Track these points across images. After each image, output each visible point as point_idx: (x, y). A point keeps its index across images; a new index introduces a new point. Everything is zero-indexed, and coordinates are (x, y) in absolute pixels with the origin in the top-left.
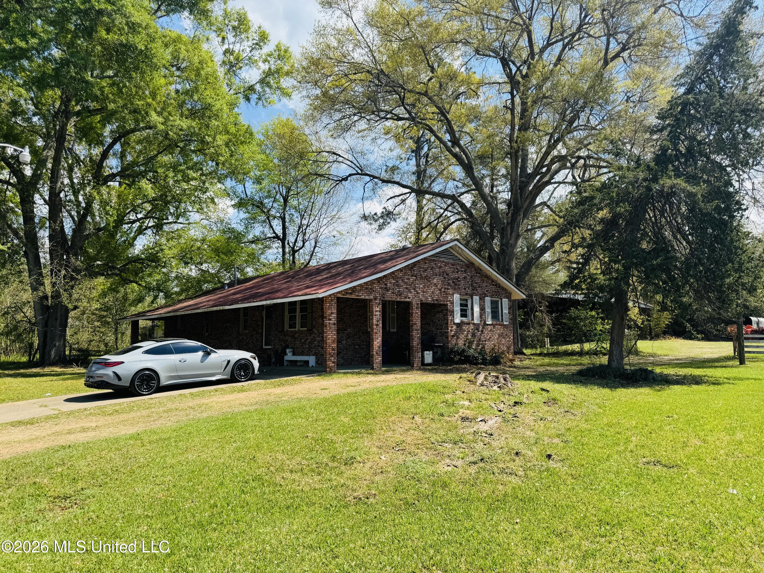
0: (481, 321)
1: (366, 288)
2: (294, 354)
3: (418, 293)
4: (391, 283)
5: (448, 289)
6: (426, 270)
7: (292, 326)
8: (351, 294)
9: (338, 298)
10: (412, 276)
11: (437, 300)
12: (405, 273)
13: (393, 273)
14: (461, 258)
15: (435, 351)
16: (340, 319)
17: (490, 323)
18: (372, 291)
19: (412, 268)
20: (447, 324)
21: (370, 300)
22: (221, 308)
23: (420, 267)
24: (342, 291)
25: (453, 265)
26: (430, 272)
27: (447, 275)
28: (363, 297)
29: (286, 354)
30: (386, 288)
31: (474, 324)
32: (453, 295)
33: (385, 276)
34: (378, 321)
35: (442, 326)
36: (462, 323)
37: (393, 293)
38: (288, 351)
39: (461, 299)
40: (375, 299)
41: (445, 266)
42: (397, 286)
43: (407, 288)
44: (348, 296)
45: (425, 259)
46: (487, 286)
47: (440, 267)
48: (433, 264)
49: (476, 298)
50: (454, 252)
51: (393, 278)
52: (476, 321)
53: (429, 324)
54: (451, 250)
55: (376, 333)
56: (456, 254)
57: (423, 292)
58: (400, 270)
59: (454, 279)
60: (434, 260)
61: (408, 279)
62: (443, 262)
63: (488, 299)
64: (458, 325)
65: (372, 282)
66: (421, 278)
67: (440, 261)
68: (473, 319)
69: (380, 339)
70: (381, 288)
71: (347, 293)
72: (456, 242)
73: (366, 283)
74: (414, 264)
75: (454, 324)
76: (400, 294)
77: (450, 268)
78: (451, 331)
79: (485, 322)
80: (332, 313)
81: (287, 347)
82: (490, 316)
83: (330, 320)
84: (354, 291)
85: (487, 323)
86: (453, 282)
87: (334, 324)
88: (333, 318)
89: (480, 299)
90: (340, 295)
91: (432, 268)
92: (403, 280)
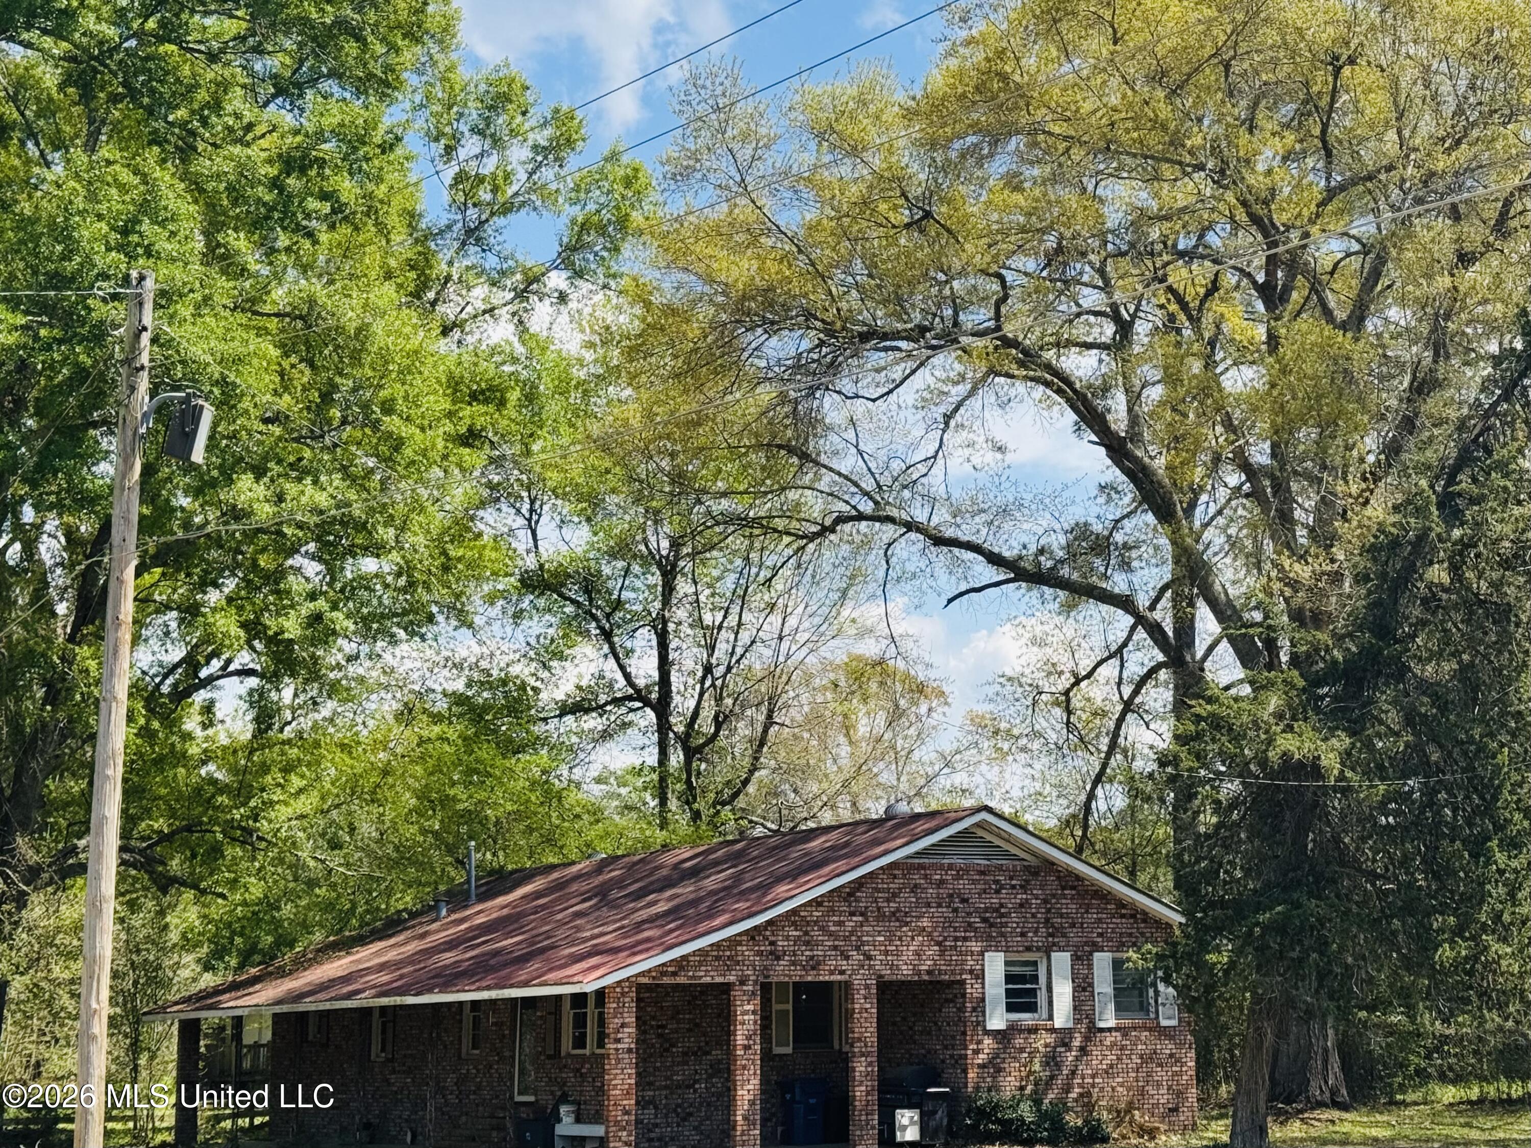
0: (1077, 1021)
1: (718, 958)
3: (869, 958)
4: (787, 938)
5: (965, 939)
6: (895, 895)
7: (580, 1042)
8: (674, 974)
10: (852, 914)
11: (929, 972)
12: (832, 910)
13: (794, 912)
14: (1014, 850)
15: (929, 1106)
17: (1112, 1023)
18: (733, 962)
19: (850, 894)
20: (964, 1033)
21: (726, 988)
23: (878, 890)
24: (650, 971)
25: (982, 873)
26: (907, 899)
27: (964, 901)
28: (708, 980)
29: (559, 1120)
30: (771, 953)
31: (1053, 1030)
32: (982, 953)
33: (770, 922)
34: (749, 1038)
35: (953, 1037)
36: (1013, 1029)
37: (793, 963)
38: (563, 1109)
39: (1007, 963)
40: (742, 983)
41: (958, 877)
42: (807, 943)
43: (835, 948)
44: (666, 980)
45: (893, 865)
46: (1099, 921)
47: (942, 882)
48: (917, 879)
49: (1062, 960)
50: (989, 837)
51: (794, 924)
52: (1059, 1023)
54: (981, 833)
55: (744, 1067)
56: (997, 842)
57: (886, 953)
58: (816, 903)
59: (986, 910)
60: (921, 867)
61: (840, 923)
62: (951, 867)
63: (1102, 961)
64: (1002, 1036)
65: (733, 942)
66: (881, 916)
67: (941, 867)
68: (1051, 1018)
69: (755, 1082)
70: (760, 953)
71: (664, 974)
72: (984, 815)
73: (717, 946)
74: (859, 883)
75: (987, 1033)
76: (815, 964)
77: (974, 882)
78: (976, 1052)
79: (1092, 1022)
80: (623, 1025)
81: (564, 1099)
82: (1112, 1006)
83: (618, 1041)
84: (681, 968)
85: (1102, 1025)
86: (985, 920)
89: (1076, 958)
90: (645, 980)
91: (915, 888)
92: (822, 929)
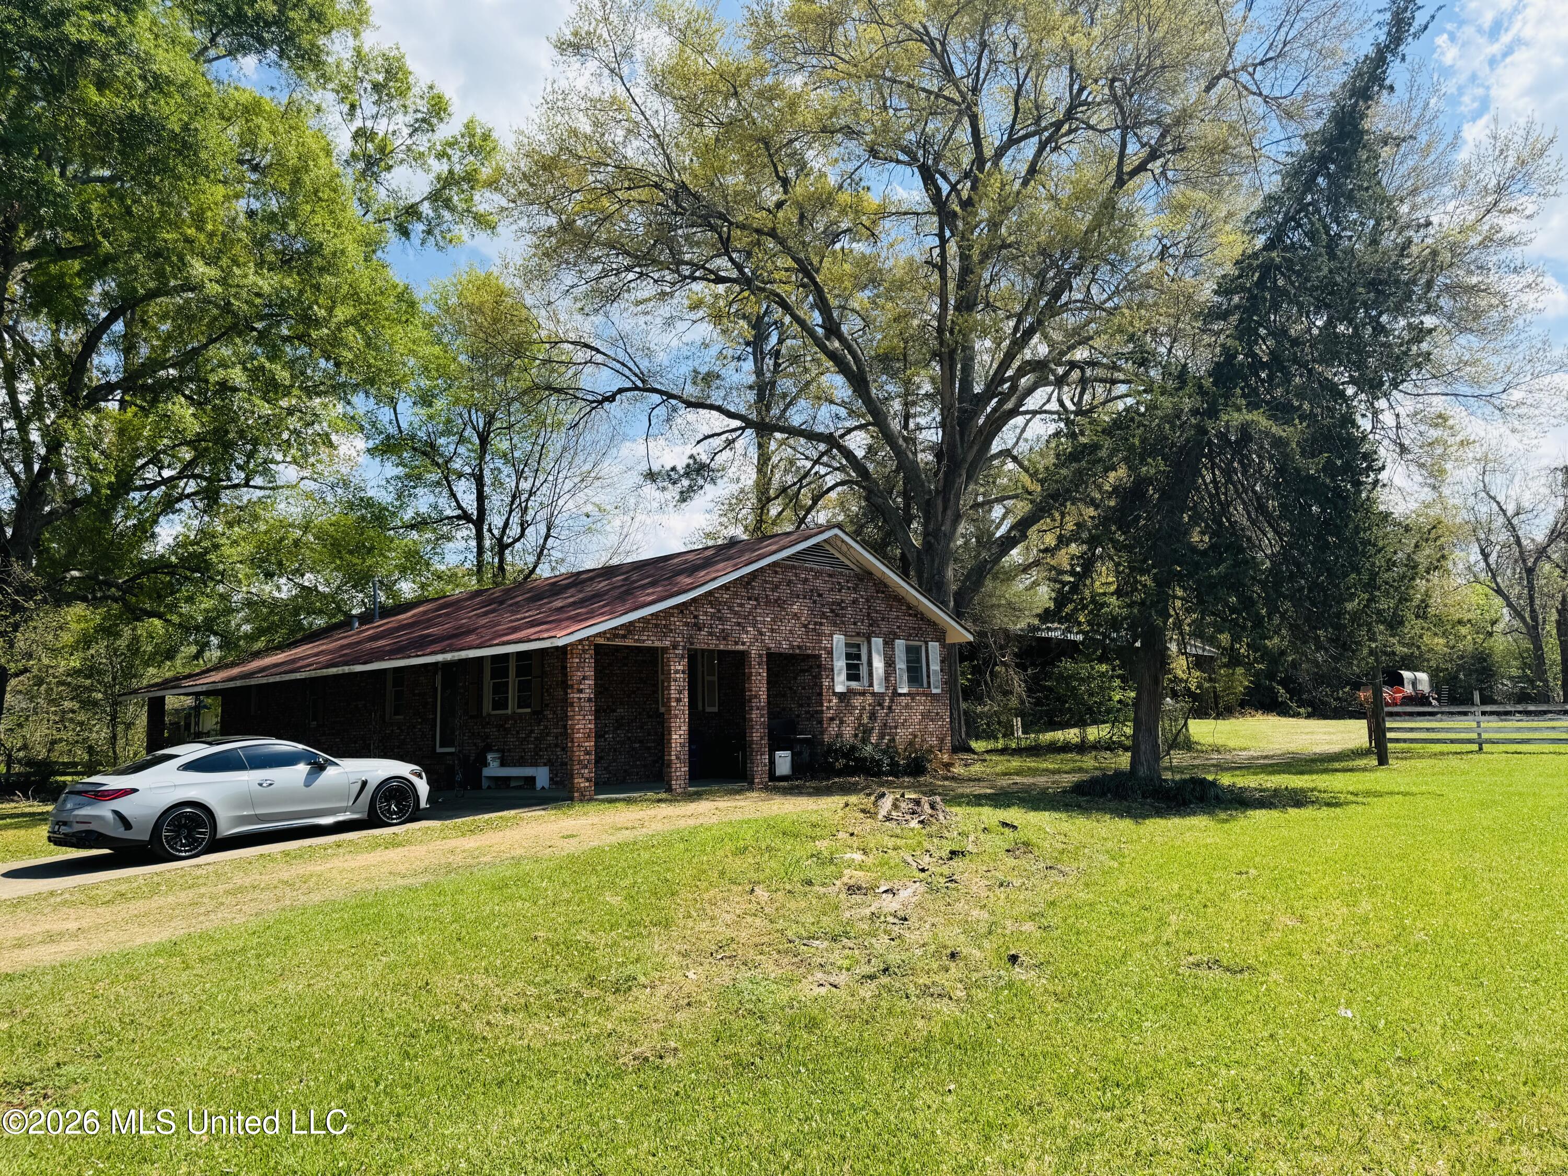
0: (887, 688)
1: (656, 626)
2: (502, 765)
3: (761, 634)
4: (706, 613)
5: (821, 624)
6: (777, 587)
7: (501, 704)
8: (624, 637)
9: (596, 646)
10: (749, 599)
11: (799, 647)
12: (736, 594)
13: (710, 593)
14: (847, 562)
15: (798, 749)
16: (600, 690)
17: (904, 690)
18: (666, 630)
19: (748, 583)
20: (820, 694)
21: (665, 650)
22: (346, 669)
23: (766, 582)
24: (605, 632)
25: (830, 576)
26: (784, 591)
27: (820, 595)
28: (648, 643)
29: (486, 764)
30: (695, 625)
31: (873, 694)
32: (831, 635)
33: (694, 600)
34: (680, 692)
35: (809, 698)
36: (850, 693)
37: (710, 634)
38: (490, 757)
39: (847, 645)
40: (675, 647)
41: (816, 577)
42: (720, 619)
43: (739, 624)
44: (618, 642)
45: (775, 564)
46: (897, 617)
47: (806, 580)
48: (790, 575)
49: (877, 642)
50: (832, 551)
51: (710, 603)
52: (878, 688)
53: (784, 696)
54: (828, 547)
55: (676, 716)
56: (837, 555)
57: (772, 631)
58: (725, 587)
59: (833, 603)
60: (794, 567)
61: (741, 605)
62: (812, 570)
63: (900, 644)
64: (842, 696)
65: (667, 612)
66: (768, 602)
67: (806, 569)
68: (871, 685)
69: (685, 728)
70: (687, 624)
71: (616, 636)
72: (836, 531)
73: (655, 615)
74: (754, 575)
75: (835, 694)
76: (725, 636)
77: (825, 582)
78: (829, 708)
79: (895, 689)
80: (584, 678)
81: (489, 749)
82: (905, 677)
83: (580, 691)
84: (630, 632)
85: (900, 691)
86: (832, 611)
87: (590, 700)
88: (588, 688)
89: (886, 643)
90: (601, 641)
91: (789, 583)
92: (730, 608)
